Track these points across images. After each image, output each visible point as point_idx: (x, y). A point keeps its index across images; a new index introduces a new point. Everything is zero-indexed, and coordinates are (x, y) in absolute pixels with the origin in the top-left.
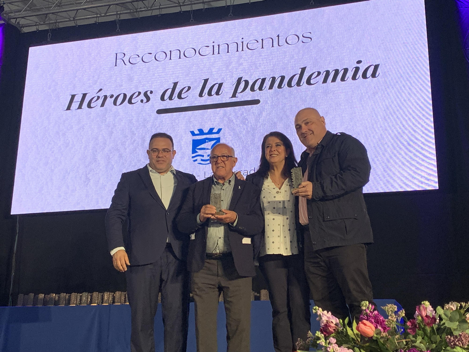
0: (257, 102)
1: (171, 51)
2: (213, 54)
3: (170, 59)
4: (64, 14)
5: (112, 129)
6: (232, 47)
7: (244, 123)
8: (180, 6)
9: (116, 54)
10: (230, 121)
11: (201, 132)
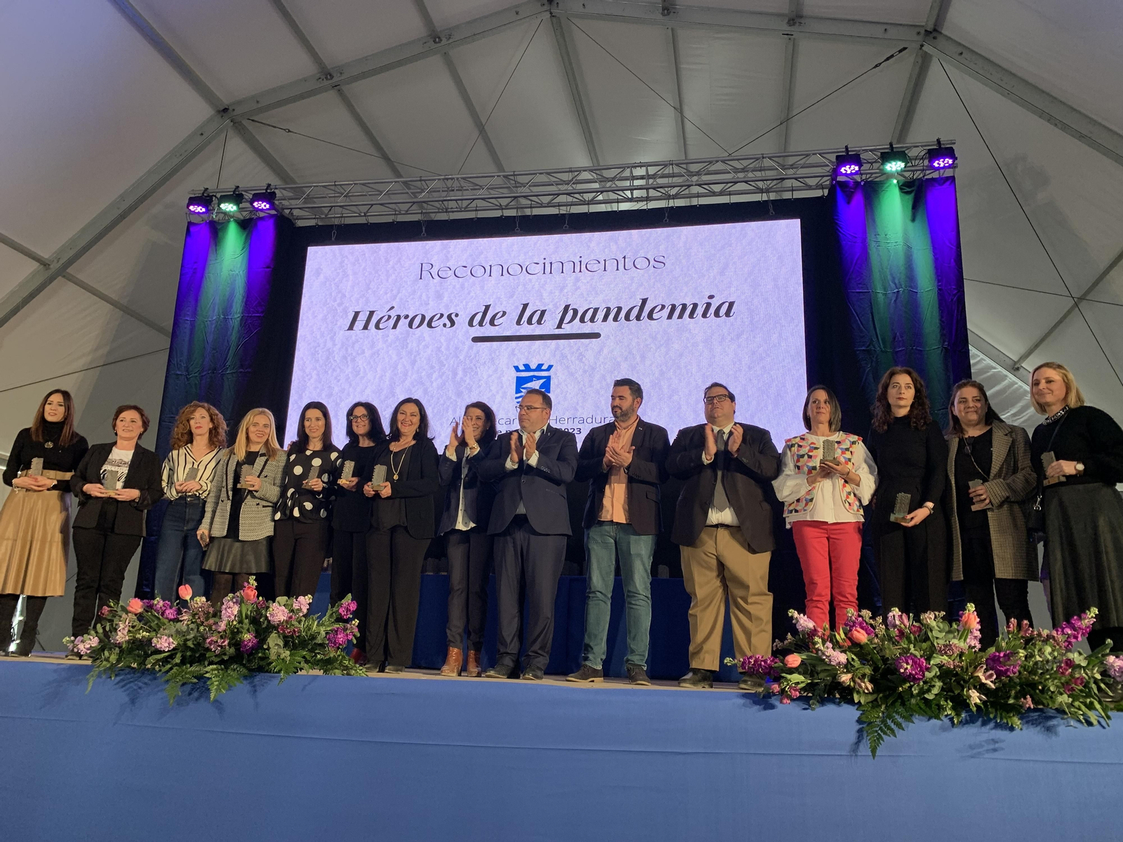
0: (597, 336)
1: (491, 266)
2: (544, 273)
3: (490, 276)
4: (354, 209)
5: (415, 357)
6: (568, 267)
7: (581, 360)
8: (502, 209)
9: (422, 264)
10: (563, 356)
11: (527, 368)
